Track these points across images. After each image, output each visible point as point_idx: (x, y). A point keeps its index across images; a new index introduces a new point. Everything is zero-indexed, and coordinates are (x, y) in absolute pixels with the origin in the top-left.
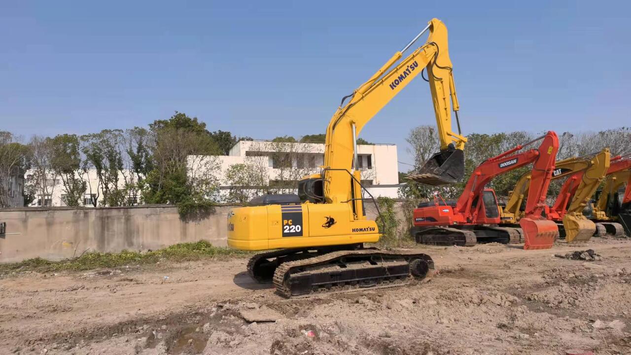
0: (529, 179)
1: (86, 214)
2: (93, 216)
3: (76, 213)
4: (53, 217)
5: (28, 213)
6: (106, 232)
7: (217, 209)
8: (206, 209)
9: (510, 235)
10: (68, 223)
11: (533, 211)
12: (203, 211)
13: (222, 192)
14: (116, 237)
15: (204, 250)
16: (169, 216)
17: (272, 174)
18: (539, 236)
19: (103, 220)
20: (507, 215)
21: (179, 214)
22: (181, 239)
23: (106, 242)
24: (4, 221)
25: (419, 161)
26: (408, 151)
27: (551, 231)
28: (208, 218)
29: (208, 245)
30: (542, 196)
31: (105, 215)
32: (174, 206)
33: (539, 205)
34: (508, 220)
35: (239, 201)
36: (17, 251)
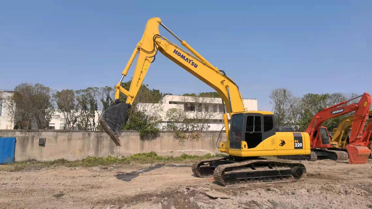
0: (347, 121)
1: (89, 134)
2: (93, 135)
3: (84, 134)
4: (71, 136)
5: (58, 133)
6: (99, 145)
7: (161, 134)
8: (154, 134)
9: (338, 155)
10: (79, 139)
11: (354, 141)
12: (153, 135)
13: (164, 124)
14: (105, 148)
15: (153, 157)
16: (134, 137)
18: (359, 156)
19: (98, 138)
20: (334, 143)
21: (140, 136)
22: (141, 151)
23: (99, 152)
24: (44, 137)
25: (277, 109)
26: (271, 103)
27: (365, 153)
28: (156, 139)
29: (156, 155)
30: (360, 132)
31: (99, 135)
32: (137, 131)
33: (358, 137)
34: (335, 146)
35: (172, 130)
36: (51, 154)
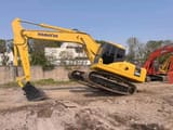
1: (9, 68)
7: (56, 67)
9: (163, 79)
10: (3, 71)
12: (51, 68)
17: (76, 55)
20: (162, 71)
21: (42, 69)
22: (43, 78)
28: (52, 71)
29: (53, 80)
